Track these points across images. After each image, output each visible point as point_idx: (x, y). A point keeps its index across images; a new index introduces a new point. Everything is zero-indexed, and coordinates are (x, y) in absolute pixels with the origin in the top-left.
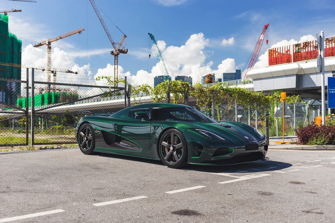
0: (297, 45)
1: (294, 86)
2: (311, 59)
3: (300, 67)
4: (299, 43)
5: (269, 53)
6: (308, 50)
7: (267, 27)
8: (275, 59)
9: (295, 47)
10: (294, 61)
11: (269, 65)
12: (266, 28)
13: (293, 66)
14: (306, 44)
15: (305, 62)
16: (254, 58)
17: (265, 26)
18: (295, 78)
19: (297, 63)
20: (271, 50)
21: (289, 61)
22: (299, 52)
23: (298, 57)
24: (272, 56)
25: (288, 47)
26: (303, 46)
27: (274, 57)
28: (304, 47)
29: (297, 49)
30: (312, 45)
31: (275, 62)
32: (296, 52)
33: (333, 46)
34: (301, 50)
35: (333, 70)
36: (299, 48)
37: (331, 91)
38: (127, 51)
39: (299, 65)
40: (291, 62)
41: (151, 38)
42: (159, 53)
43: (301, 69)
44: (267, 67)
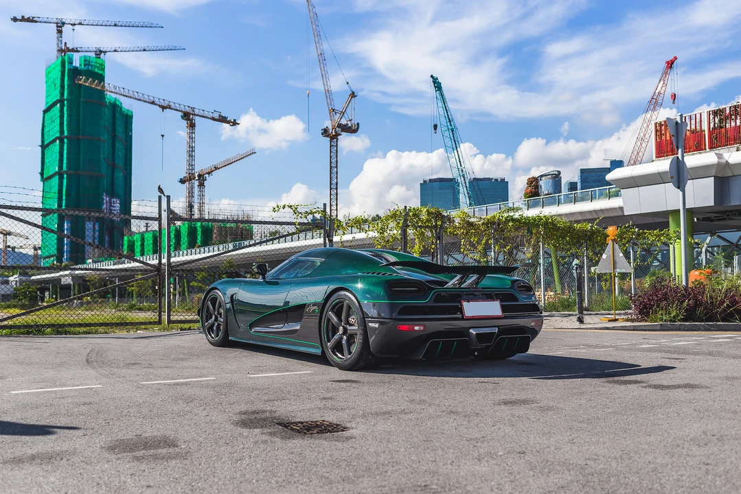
0: (716, 113)
1: (710, 202)
3: (721, 161)
4: (721, 107)
5: (656, 131)
7: (672, 63)
8: (669, 143)
9: (712, 117)
10: (711, 148)
11: (657, 157)
12: (671, 67)
13: (708, 158)
14: (736, 110)
15: (735, 149)
16: (645, 135)
17: (668, 63)
18: (710, 182)
19: (717, 152)
20: (661, 125)
21: (699, 148)
22: (721, 127)
23: (719, 138)
24: (663, 137)
26: (731, 115)
27: (667, 141)
28: (733, 117)
29: (717, 120)
31: (669, 149)
32: (714, 128)
34: (726, 123)
36: (720, 120)
38: (358, 127)
39: (719, 156)
40: (705, 149)
41: (435, 87)
42: (449, 124)
43: (725, 166)
44: (653, 161)
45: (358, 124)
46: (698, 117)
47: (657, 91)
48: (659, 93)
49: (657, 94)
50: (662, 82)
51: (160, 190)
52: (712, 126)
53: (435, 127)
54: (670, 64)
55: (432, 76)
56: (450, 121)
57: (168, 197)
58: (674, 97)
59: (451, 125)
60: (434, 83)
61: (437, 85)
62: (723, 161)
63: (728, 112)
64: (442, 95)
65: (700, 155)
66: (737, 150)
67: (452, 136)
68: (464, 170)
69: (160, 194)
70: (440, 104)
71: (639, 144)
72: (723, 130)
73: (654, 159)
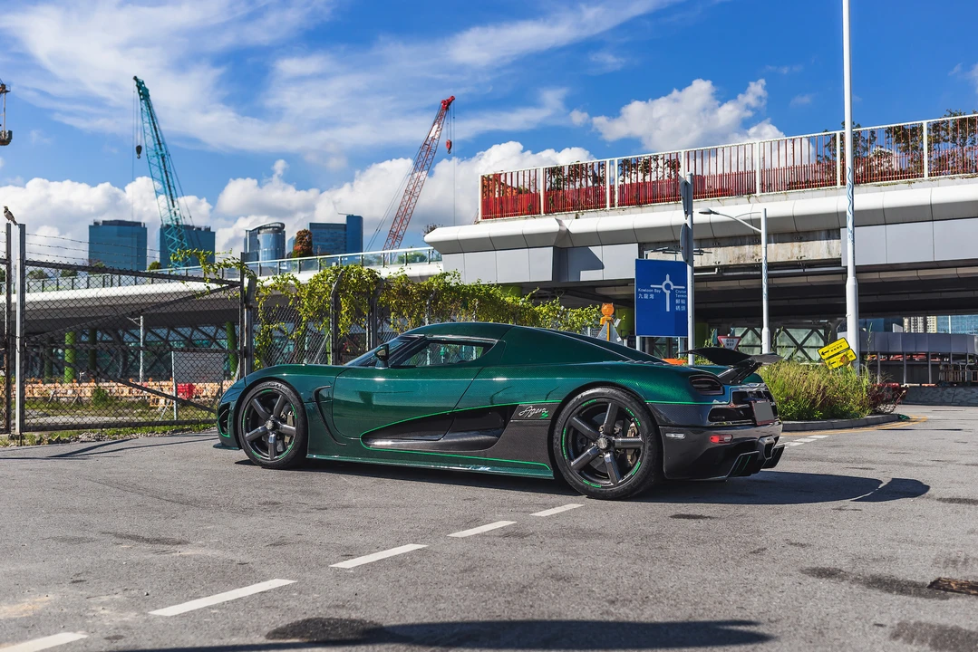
0: (553, 171)
1: (550, 278)
2: (587, 209)
3: (562, 228)
4: (559, 166)
5: (483, 186)
6: (581, 185)
7: (449, 104)
8: (497, 201)
9: (548, 175)
10: (547, 212)
11: (483, 218)
12: (447, 108)
13: (545, 224)
14: (575, 170)
15: (574, 215)
17: (444, 102)
18: (548, 253)
19: (555, 217)
20: (488, 179)
21: (533, 211)
22: (559, 189)
23: (556, 202)
24: (491, 195)
26: (570, 175)
27: (494, 198)
28: (572, 178)
29: (553, 180)
30: (590, 173)
31: (498, 209)
32: (551, 189)
33: (639, 181)
34: (564, 184)
35: (640, 241)
36: (558, 180)
37: (643, 293)
38: (10, 138)
39: (560, 222)
40: (540, 213)
41: (140, 94)
42: (158, 146)
43: (565, 235)
44: (478, 222)
45: (10, 133)
46: (533, 174)
47: (431, 136)
48: (433, 139)
49: (430, 139)
50: (436, 126)
51: (9, 215)
52: (548, 185)
53: (139, 149)
54: (447, 104)
55: (135, 78)
56: (160, 144)
57: (22, 227)
58: (450, 144)
59: (161, 149)
60: (139, 88)
61: (144, 93)
62: (564, 229)
63: (566, 173)
64: (149, 106)
65: (533, 220)
66: (576, 218)
67: (162, 164)
68: (178, 212)
69: (7, 221)
70: (146, 119)
71: (407, 198)
72: (561, 192)
73: (480, 219)
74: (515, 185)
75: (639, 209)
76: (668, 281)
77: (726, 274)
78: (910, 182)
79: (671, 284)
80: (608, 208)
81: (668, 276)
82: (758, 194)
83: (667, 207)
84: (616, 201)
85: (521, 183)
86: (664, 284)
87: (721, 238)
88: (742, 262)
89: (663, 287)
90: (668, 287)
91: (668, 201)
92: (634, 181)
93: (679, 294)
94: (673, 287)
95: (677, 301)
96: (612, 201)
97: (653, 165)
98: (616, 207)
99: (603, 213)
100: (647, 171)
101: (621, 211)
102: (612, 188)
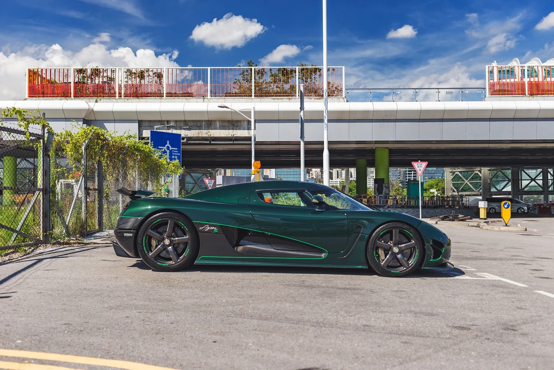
0: (80, 71)
2: (103, 97)
4: (84, 68)
5: (30, 76)
6: (99, 82)
8: (40, 87)
9: (76, 73)
10: (76, 97)
11: (29, 97)
14: (95, 72)
15: (95, 100)
18: (80, 123)
20: (34, 72)
21: (66, 95)
22: (84, 83)
23: (81, 91)
24: (35, 82)
25: (66, 71)
26: (92, 75)
27: (38, 85)
28: (93, 77)
29: (80, 77)
30: (105, 75)
31: (41, 92)
32: (78, 82)
33: (137, 83)
34: (87, 80)
35: (139, 119)
36: (84, 77)
39: (87, 103)
40: (71, 97)
43: (91, 111)
44: (26, 99)
52: (77, 79)
62: (91, 108)
63: (89, 72)
65: (66, 101)
66: (96, 102)
72: (86, 85)
73: (27, 97)
74: (48, 78)
75: (137, 100)
76: (168, 145)
77: (189, 142)
78: (289, 99)
79: (170, 146)
80: (117, 97)
81: (168, 141)
82: (209, 97)
83: (155, 100)
84: (123, 94)
85: (53, 77)
86: (166, 146)
87: (189, 121)
88: (200, 136)
89: (165, 148)
90: (168, 147)
91: (156, 96)
92: (134, 83)
93: (174, 153)
94: (171, 148)
95: (173, 157)
96: (120, 93)
97: (146, 74)
98: (123, 97)
99: (114, 100)
100: (142, 77)
101: (126, 100)
102: (120, 86)
